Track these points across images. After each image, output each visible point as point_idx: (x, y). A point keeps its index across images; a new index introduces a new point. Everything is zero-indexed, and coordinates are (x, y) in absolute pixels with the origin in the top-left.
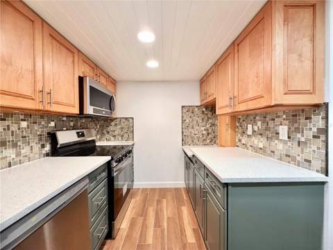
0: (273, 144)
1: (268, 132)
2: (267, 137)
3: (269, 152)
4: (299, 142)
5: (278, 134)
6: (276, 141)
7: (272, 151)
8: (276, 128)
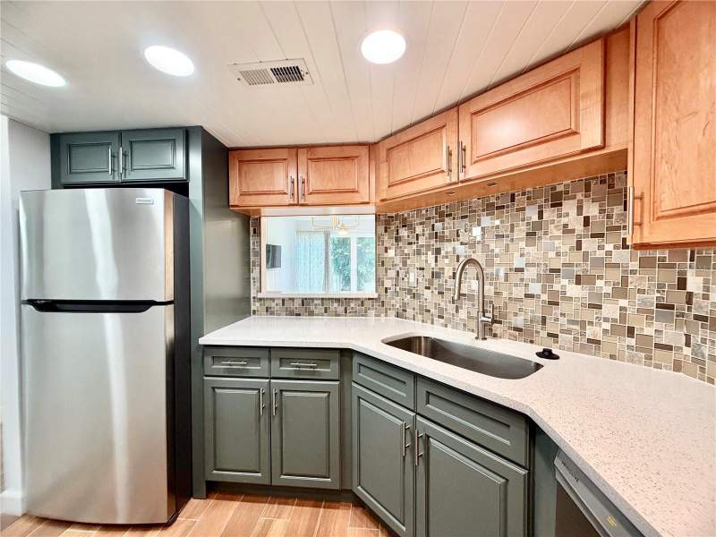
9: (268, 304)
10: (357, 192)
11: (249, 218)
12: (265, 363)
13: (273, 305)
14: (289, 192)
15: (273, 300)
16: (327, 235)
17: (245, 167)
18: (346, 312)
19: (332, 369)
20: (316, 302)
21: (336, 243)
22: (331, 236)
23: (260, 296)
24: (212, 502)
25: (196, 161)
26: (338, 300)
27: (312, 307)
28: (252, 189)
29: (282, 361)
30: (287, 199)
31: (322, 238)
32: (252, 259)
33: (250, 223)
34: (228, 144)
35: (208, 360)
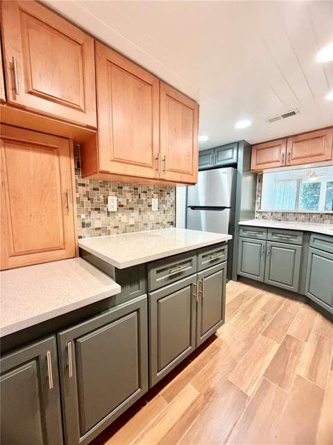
0: (145, 216)
1: (140, 206)
2: (140, 211)
3: (142, 225)
4: (164, 211)
5: (150, 206)
6: (149, 213)
7: (144, 225)
8: (149, 201)
9: (263, 214)
10: (323, 155)
11: (257, 174)
12: (265, 234)
13: (266, 215)
14: (281, 161)
15: (266, 213)
16: (299, 181)
17: (259, 152)
18: (309, 220)
19: (299, 240)
20: (290, 214)
21: (307, 186)
22: (303, 182)
23: (260, 210)
24: (238, 283)
25: (241, 153)
26: (305, 214)
27: (288, 217)
28: (262, 161)
29: (273, 234)
30: (279, 164)
31: (294, 184)
32: (257, 193)
33: (258, 177)
34: (251, 143)
35: (241, 231)
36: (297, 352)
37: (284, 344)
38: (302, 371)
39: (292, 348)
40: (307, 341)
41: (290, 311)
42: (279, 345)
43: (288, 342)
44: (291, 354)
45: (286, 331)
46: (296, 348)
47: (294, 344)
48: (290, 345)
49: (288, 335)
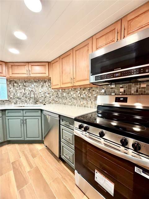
10: (2, 73)
36: (21, 165)
37: (14, 168)
38: (28, 169)
39: (18, 165)
40: (20, 158)
41: (4, 152)
42: (12, 170)
43: (15, 166)
44: (20, 168)
45: (10, 162)
46: (19, 164)
47: (17, 163)
48: (16, 165)
49: (12, 163)
